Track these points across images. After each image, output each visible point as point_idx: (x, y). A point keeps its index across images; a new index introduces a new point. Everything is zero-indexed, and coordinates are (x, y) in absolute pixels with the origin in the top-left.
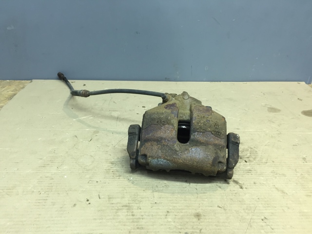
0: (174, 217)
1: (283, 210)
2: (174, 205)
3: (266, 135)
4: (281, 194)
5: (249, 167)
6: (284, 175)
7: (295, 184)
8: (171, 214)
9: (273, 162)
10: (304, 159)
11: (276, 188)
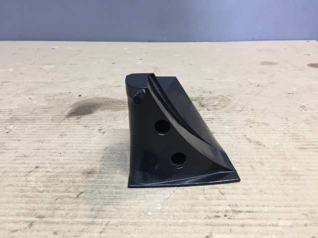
0: (43, 174)
1: (252, 166)
2: (57, 158)
3: (251, 84)
4: (254, 146)
5: (211, 116)
6: (266, 124)
7: (283, 135)
8: (41, 170)
9: (252, 110)
10: (303, 107)
11: (248, 139)
